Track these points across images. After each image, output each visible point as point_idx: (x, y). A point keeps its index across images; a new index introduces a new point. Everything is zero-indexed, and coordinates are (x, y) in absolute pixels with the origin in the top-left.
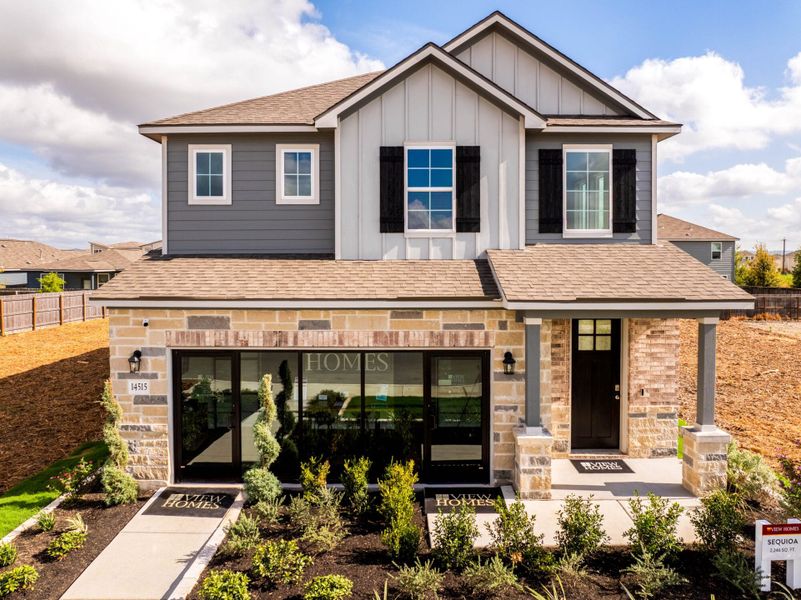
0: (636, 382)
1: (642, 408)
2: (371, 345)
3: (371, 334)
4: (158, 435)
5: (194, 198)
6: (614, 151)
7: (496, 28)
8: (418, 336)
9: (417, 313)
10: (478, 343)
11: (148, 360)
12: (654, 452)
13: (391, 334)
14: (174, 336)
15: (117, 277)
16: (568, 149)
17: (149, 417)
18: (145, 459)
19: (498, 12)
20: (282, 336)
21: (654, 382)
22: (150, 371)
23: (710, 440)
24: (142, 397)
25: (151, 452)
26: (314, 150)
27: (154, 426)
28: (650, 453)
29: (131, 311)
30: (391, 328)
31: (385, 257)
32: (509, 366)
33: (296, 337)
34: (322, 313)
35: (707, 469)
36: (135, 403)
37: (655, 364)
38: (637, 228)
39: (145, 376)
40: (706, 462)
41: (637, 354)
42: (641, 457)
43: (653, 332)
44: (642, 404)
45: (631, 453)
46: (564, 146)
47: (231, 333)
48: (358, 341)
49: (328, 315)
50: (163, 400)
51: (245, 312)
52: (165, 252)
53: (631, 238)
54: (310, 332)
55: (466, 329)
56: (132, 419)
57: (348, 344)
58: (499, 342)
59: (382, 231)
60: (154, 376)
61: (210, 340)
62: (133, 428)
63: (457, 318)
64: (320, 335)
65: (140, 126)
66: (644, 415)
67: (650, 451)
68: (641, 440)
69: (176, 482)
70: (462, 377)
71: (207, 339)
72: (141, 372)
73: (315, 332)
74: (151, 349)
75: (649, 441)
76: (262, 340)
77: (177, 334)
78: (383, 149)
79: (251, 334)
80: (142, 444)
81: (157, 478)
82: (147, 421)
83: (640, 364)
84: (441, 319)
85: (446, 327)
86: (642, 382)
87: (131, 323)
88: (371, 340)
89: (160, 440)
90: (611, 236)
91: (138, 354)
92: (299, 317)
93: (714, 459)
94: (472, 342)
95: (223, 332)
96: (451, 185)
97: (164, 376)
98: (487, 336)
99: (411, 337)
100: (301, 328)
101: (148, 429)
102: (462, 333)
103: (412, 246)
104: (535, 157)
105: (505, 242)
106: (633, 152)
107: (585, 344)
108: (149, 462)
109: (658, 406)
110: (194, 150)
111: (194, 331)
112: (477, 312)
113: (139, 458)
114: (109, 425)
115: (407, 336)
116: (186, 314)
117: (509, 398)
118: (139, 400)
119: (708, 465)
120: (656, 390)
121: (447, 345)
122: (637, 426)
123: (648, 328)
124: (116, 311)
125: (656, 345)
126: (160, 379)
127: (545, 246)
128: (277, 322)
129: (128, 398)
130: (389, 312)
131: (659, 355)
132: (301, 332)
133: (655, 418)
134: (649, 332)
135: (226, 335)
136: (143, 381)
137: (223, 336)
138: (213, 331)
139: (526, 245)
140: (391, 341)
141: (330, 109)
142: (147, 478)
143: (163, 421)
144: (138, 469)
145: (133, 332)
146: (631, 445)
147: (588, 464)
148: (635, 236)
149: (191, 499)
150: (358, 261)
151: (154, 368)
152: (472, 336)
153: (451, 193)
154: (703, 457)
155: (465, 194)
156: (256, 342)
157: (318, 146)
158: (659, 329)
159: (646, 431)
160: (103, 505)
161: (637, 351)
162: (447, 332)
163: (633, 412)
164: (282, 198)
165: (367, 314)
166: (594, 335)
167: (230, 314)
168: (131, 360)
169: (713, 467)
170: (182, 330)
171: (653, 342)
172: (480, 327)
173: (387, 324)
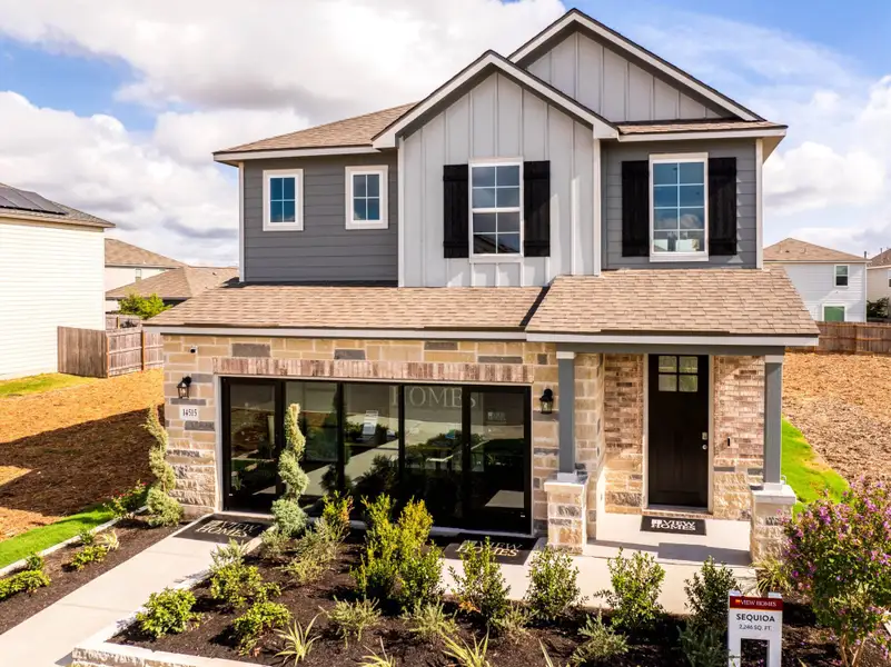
0: (721, 430)
1: (729, 460)
2: (405, 377)
3: (405, 366)
4: (207, 461)
5: (269, 225)
6: (710, 160)
7: (575, 28)
8: (452, 369)
9: (451, 343)
10: (516, 379)
11: (197, 386)
12: (744, 513)
13: (425, 366)
14: (220, 363)
15: (182, 305)
16: (655, 159)
17: (198, 443)
18: (195, 484)
19: (574, 10)
20: (319, 366)
21: (744, 431)
22: (198, 397)
23: (769, 501)
24: (191, 423)
25: (200, 478)
26: (381, 171)
27: (202, 452)
28: (740, 516)
29: (182, 337)
30: (425, 359)
31: (450, 285)
32: (546, 405)
33: (332, 368)
34: (357, 342)
35: (766, 535)
36: (186, 429)
37: (746, 409)
38: (739, 249)
39: (195, 402)
40: (765, 527)
41: (722, 398)
42: (728, 519)
43: (742, 372)
44: (730, 456)
45: (716, 513)
46: (651, 156)
47: (271, 361)
48: (392, 372)
49: (361, 345)
50: (210, 426)
51: (284, 340)
52: (242, 280)
53: (730, 262)
54: (346, 362)
55: (502, 362)
56: (183, 445)
57: (383, 376)
58: (538, 378)
59: (445, 257)
60: (203, 403)
61: (253, 368)
62: (184, 453)
63: (492, 351)
64: (355, 365)
65: (215, 154)
66: (732, 469)
67: (739, 512)
68: (729, 499)
69: (224, 510)
70: (503, 414)
71: (250, 367)
72: (191, 398)
73: (350, 361)
74: (200, 375)
75: (738, 500)
76: (299, 369)
77: (223, 361)
78: (447, 168)
79: (290, 362)
80: (192, 470)
81: (205, 503)
82: (196, 447)
83: (727, 409)
84: (476, 352)
85: (482, 359)
86: (730, 430)
87: (183, 349)
88: (405, 372)
89: (207, 466)
90: (707, 259)
91: (187, 381)
92: (334, 346)
93: (776, 524)
94: (509, 377)
95: (263, 359)
96: (518, 205)
97: (211, 403)
98: (525, 370)
99: (446, 371)
100: (337, 357)
101: (197, 455)
102: (498, 366)
103: (478, 272)
104: (617, 170)
105: (577, 267)
106: (733, 160)
107: (667, 385)
108: (198, 488)
109: (749, 460)
110: (268, 176)
111: (238, 358)
112: (514, 345)
113: (190, 484)
114: (154, 448)
115: (441, 368)
116: (231, 341)
117: (549, 440)
118: (191, 426)
119: (767, 530)
120: (747, 440)
121: (483, 380)
122: (723, 481)
123: (736, 368)
124: (170, 338)
125: (747, 388)
126: (207, 406)
127: (628, 271)
128: (314, 351)
129: (179, 424)
130: (423, 342)
131: (750, 400)
132: (336, 362)
133: (746, 474)
134: (737, 372)
135: (267, 363)
136: (193, 407)
137: (264, 364)
138: (255, 359)
139: (602, 270)
140: (425, 373)
141: (387, 128)
142: (196, 503)
143: (210, 447)
144: (189, 494)
145: (184, 359)
146: (716, 504)
147: (660, 522)
148: (736, 259)
149: (228, 526)
150: (419, 288)
151: (202, 395)
152: (509, 370)
153: (518, 213)
154: (762, 521)
155: (535, 215)
156: (294, 372)
157: (386, 167)
158: (750, 368)
159: (733, 488)
160: (145, 526)
161: (722, 394)
162: (483, 365)
163: (718, 465)
164: (352, 222)
165: (400, 345)
166: (678, 374)
167: (270, 342)
168: (180, 386)
169: (774, 532)
170: (226, 357)
171: (743, 383)
172: (518, 360)
173: (421, 355)
